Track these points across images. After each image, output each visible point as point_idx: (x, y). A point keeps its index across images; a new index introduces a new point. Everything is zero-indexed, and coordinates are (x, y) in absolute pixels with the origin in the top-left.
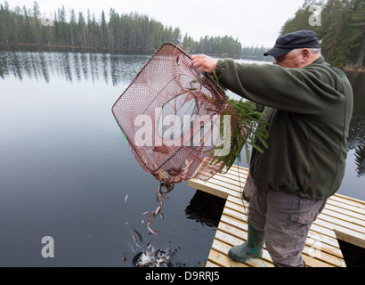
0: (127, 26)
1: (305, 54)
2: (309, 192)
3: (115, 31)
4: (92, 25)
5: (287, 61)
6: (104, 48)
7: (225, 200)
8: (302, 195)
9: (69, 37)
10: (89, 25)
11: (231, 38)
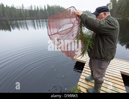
0: (53, 10)
1: (105, 14)
2: (104, 58)
3: (49, 12)
4: (42, 10)
5: (99, 16)
6: (46, 18)
7: (85, 64)
8: (102, 59)
9: (34, 15)
10: (40, 10)
11: (88, 11)
